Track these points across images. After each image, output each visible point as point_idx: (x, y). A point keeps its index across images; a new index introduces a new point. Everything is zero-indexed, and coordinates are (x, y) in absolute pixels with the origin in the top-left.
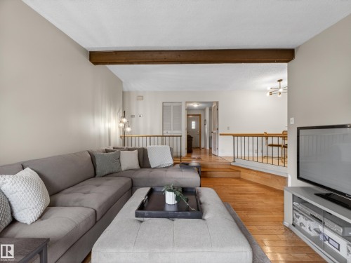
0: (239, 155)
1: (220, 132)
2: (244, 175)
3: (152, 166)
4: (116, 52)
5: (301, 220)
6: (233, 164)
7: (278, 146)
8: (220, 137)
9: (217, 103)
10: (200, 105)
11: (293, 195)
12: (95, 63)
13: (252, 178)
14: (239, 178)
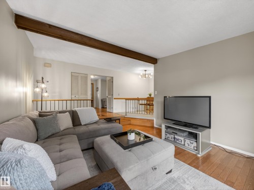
0: (129, 111)
1: (114, 97)
2: (133, 122)
3: (82, 124)
4: (50, 26)
5: (168, 135)
6: (126, 116)
7: (142, 104)
8: (114, 100)
9: (112, 78)
10: (96, 77)
11: (165, 126)
12: (19, 27)
13: (138, 123)
14: (130, 124)
